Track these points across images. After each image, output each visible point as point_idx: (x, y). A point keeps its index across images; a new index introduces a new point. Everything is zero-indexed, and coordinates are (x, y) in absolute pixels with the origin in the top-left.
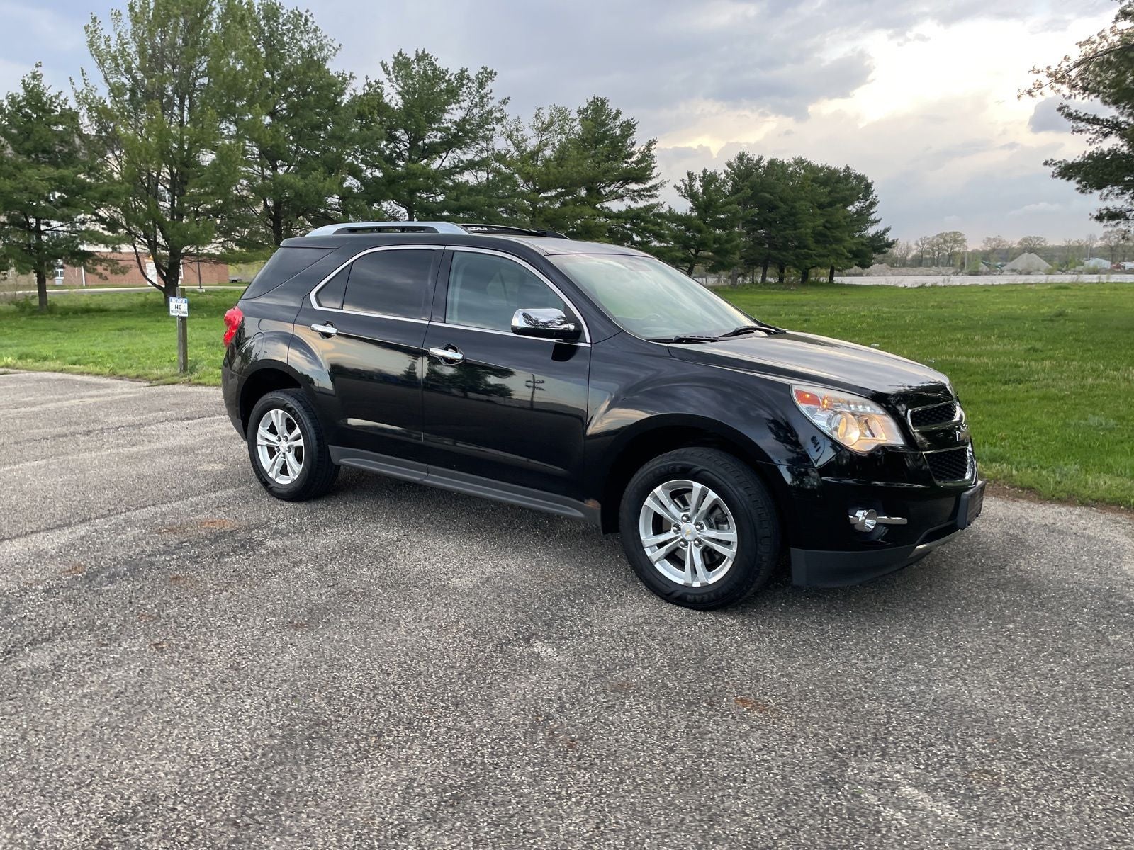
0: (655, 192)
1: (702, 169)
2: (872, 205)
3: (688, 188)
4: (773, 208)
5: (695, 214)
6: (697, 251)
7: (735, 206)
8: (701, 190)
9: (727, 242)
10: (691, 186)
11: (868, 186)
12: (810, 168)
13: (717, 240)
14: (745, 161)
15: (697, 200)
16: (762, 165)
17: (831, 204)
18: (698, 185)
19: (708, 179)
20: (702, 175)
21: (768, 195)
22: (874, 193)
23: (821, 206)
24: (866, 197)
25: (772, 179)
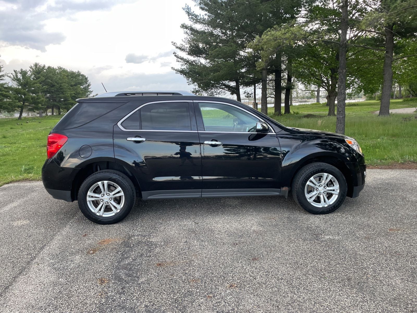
0: (3, 78)
1: (20, 69)
2: (89, 85)
3: (15, 77)
4: (53, 86)
5: (20, 87)
6: (24, 103)
7: (38, 84)
8: (21, 78)
9: (37, 99)
10: (17, 76)
11: (86, 79)
12: (64, 71)
13: (33, 98)
14: (38, 67)
15: (20, 81)
16: (45, 68)
17: (75, 85)
18: (20, 76)
19: (24, 73)
20: (20, 71)
21: (50, 81)
22: (89, 81)
23: (72, 86)
24: (86, 83)
25: (51, 75)
